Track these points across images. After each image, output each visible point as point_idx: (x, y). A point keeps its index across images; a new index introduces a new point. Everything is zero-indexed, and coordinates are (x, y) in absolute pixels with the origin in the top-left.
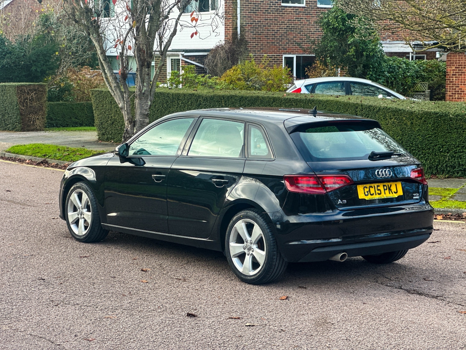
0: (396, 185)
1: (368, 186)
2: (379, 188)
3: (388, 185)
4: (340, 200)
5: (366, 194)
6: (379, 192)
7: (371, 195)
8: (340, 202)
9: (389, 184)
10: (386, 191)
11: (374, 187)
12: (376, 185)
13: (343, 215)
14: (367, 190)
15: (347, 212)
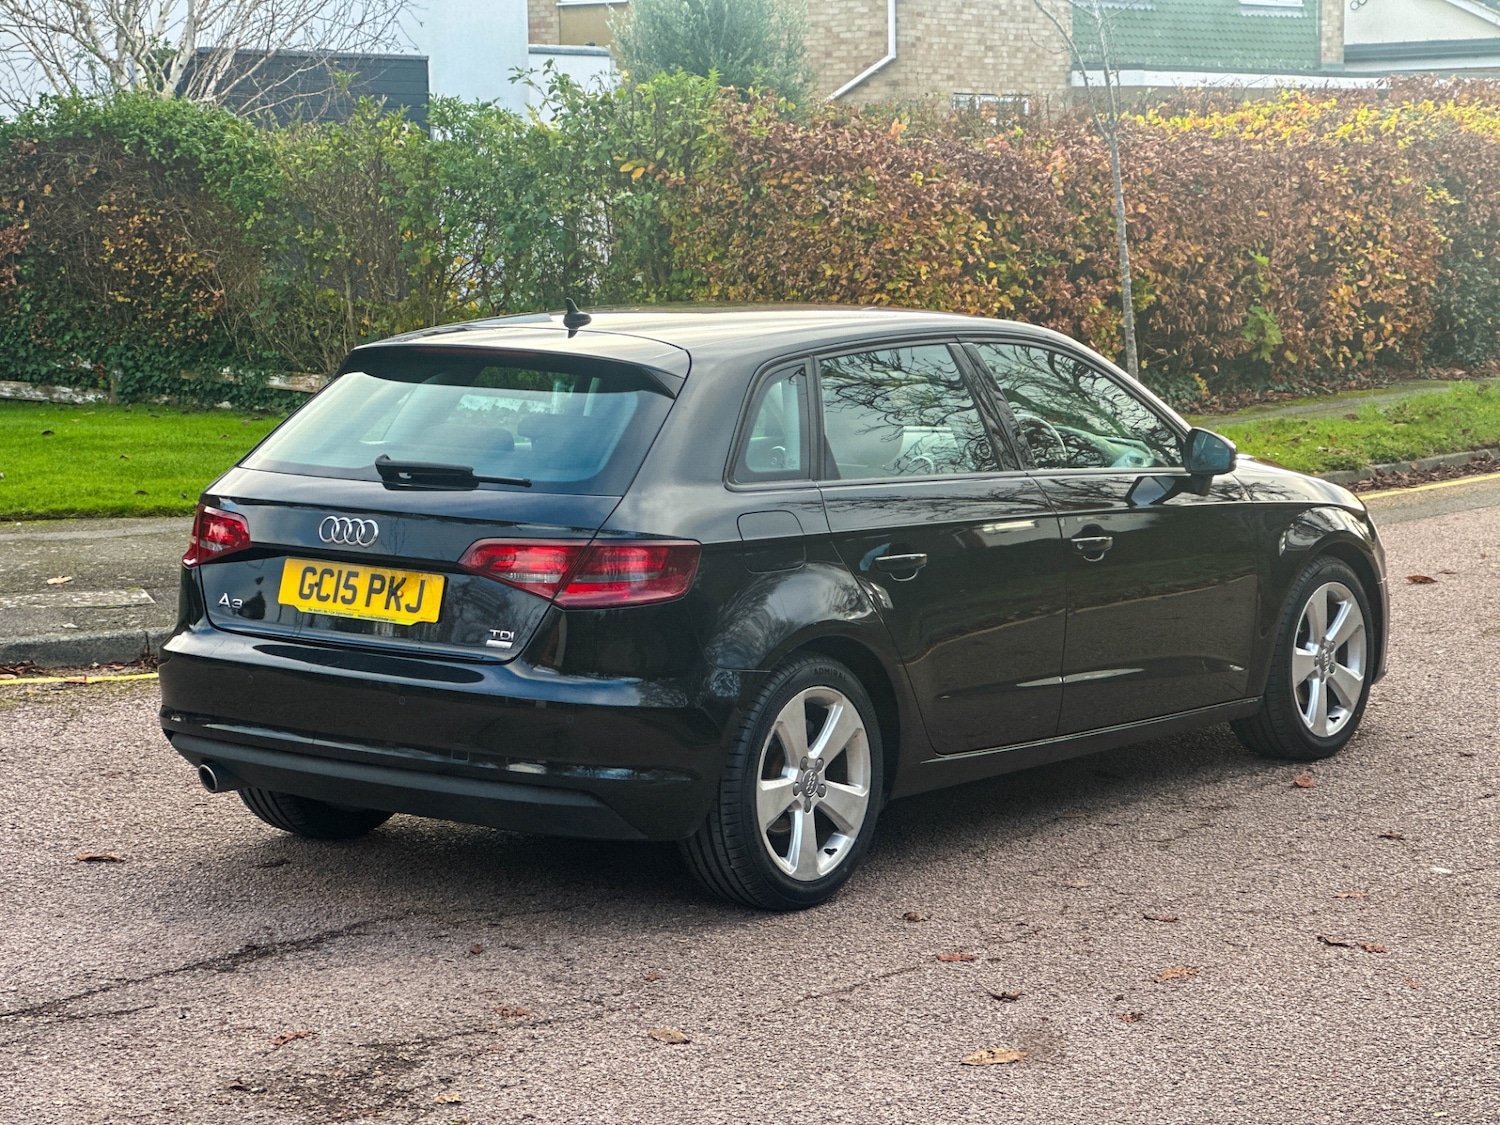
2: (353, 581)
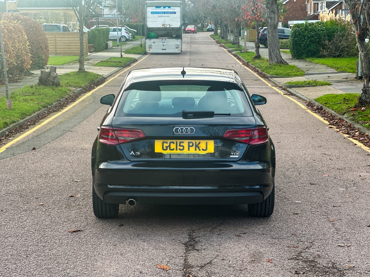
0: (207, 143)
1: (169, 141)
2: (182, 144)
3: (196, 143)
4: (132, 152)
5: (165, 148)
6: (181, 148)
7: (170, 149)
8: (132, 153)
9: (198, 141)
10: (190, 148)
11: (177, 142)
12: (179, 141)
13: (132, 166)
14: (165, 145)
15: (137, 163)
